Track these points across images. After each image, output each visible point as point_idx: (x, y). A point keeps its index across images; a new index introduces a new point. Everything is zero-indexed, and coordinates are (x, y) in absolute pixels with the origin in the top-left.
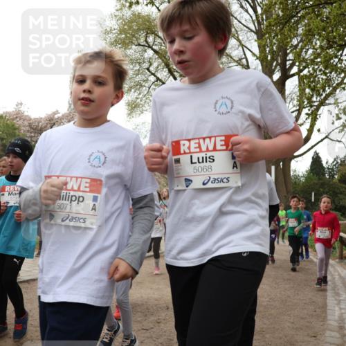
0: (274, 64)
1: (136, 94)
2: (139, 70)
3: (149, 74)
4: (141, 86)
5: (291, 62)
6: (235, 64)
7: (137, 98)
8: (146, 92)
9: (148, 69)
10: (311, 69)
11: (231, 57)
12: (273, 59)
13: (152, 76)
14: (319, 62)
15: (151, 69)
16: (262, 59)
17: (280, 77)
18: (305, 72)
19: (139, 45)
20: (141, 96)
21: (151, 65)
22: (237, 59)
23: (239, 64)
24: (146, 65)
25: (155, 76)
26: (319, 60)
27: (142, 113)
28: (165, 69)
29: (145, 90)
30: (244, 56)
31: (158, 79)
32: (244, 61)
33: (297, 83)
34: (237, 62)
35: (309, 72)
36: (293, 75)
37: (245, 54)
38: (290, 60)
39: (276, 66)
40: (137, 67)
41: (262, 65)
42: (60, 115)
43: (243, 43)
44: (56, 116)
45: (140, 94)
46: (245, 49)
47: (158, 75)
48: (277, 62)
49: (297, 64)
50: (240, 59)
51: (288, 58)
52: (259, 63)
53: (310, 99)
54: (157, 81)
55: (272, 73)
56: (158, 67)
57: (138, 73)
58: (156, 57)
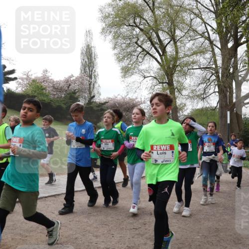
0: (229, 36)
1: (128, 61)
2: (130, 43)
3: (137, 46)
4: (131, 55)
5: (241, 33)
6: (200, 36)
7: (128, 64)
8: (135, 60)
9: (136, 43)
11: (196, 32)
12: (228, 31)
13: (140, 48)
15: (139, 42)
16: (219, 31)
17: (233, 45)
19: (130, 25)
20: (131, 63)
21: (138, 39)
22: (201, 33)
23: (202, 37)
24: (135, 40)
25: (141, 47)
27: (133, 74)
28: (148, 43)
29: (134, 58)
30: (206, 31)
31: (144, 50)
32: (206, 34)
33: (246, 49)
34: (201, 35)
36: (243, 43)
37: (207, 29)
39: (230, 37)
40: (129, 42)
42: (74, 78)
43: (205, 20)
44: (72, 79)
45: (131, 61)
46: (207, 25)
47: (144, 47)
48: (231, 34)
50: (204, 33)
51: (239, 31)
52: (217, 35)
54: (143, 51)
55: (227, 42)
56: (143, 41)
57: (129, 45)
58: (141, 33)
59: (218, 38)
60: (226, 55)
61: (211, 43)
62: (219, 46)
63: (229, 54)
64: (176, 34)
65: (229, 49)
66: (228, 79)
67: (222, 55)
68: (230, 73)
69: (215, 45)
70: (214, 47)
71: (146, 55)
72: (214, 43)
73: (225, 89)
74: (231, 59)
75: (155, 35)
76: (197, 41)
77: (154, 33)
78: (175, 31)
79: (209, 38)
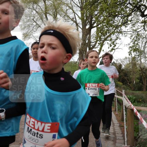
1: (27, 30)
2: (29, 19)
3: (33, 21)
4: (30, 27)
5: (94, 21)
6: (71, 20)
7: (27, 32)
8: (32, 29)
9: (33, 19)
10: (101, 25)
11: (69, 17)
12: (87, 19)
13: (35, 23)
14: (105, 22)
15: (35, 19)
16: (82, 19)
17: (89, 27)
18: (99, 26)
19: (30, 8)
20: (29, 31)
21: (34, 18)
22: (72, 18)
23: (72, 20)
26: (105, 21)
27: (29, 38)
28: (40, 20)
30: (74, 17)
32: (75, 19)
33: (96, 30)
34: (71, 19)
35: (101, 26)
36: (94, 27)
37: (75, 16)
38: (94, 20)
39: (88, 23)
41: (82, 22)
43: (75, 11)
45: (29, 30)
46: (75, 14)
47: (38, 23)
48: (88, 21)
49: (96, 22)
50: (73, 18)
51: (93, 20)
53: (100, 37)
54: (37, 25)
55: (86, 25)
56: (37, 19)
57: (28, 21)
58: (37, 14)
59: (81, 22)
60: (84, 32)
61: (77, 25)
62: (81, 27)
63: (87, 32)
64: (57, 17)
65: (87, 29)
66: (85, 46)
67: (82, 32)
68: (86, 43)
69: (79, 26)
70: (79, 27)
71: (38, 27)
72: (79, 25)
73: (82, 52)
74: (87, 35)
75: (45, 16)
76: (69, 22)
77: (44, 15)
78: (57, 15)
79: (76, 22)
